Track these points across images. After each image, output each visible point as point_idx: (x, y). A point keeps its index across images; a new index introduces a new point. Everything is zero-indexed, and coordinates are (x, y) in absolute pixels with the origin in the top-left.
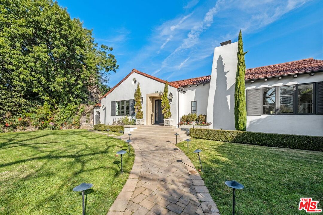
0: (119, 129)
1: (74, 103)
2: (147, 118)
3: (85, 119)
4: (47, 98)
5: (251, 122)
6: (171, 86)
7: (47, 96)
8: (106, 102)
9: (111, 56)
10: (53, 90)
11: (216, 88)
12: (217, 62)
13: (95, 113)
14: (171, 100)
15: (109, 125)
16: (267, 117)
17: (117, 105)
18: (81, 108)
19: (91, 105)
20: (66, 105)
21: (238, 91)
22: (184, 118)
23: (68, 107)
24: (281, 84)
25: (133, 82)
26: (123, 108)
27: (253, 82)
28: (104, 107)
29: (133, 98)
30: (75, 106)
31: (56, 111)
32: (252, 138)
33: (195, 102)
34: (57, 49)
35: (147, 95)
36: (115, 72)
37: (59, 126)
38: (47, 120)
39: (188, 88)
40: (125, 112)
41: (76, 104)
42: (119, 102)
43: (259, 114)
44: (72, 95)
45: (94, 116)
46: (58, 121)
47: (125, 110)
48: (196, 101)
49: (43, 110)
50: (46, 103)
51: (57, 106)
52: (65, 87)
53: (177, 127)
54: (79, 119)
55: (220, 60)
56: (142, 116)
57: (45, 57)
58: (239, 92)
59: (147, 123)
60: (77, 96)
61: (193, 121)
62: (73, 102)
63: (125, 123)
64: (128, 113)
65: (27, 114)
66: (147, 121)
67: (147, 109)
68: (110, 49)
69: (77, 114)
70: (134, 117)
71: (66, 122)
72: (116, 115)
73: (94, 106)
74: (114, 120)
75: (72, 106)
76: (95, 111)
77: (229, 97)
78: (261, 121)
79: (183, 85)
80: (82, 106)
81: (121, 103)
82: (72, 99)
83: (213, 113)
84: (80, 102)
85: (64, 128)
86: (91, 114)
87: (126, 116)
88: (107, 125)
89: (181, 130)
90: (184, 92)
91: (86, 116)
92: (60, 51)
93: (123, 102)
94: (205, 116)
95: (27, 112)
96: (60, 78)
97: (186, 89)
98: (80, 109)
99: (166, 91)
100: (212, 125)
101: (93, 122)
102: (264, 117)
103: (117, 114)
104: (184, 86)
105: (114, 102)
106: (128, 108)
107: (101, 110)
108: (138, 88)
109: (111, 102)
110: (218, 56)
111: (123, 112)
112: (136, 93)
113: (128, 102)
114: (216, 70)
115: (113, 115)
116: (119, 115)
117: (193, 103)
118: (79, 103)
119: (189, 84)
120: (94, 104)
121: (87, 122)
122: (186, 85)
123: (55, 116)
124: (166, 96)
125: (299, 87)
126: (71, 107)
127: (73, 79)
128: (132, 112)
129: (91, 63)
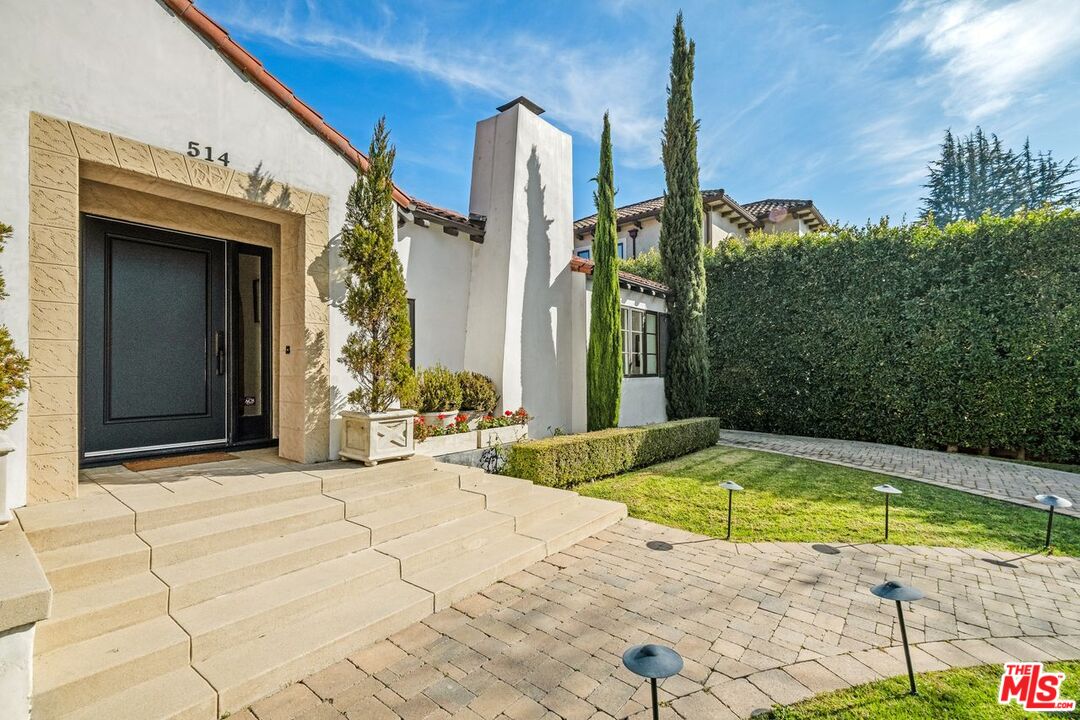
48: (413, 301)
77: (553, 311)
83: (520, 369)
110: (530, 148)
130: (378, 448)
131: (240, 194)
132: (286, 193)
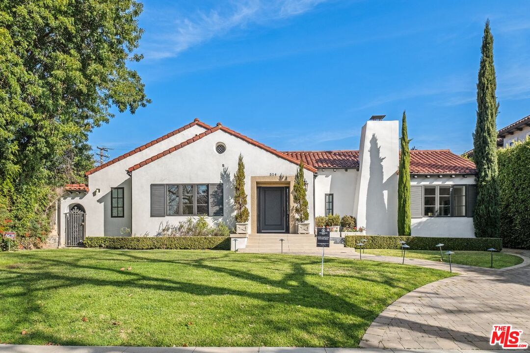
5: (414, 225)
11: (370, 179)
12: (370, 142)
13: (66, 210)
16: (428, 220)
21: (404, 188)
22: (322, 221)
24: (440, 183)
27: (416, 177)
28: (101, 195)
29: (218, 180)
32: (422, 244)
33: (331, 196)
35: (252, 177)
40: (196, 209)
43: (421, 216)
45: (63, 216)
47: (195, 203)
48: (332, 194)
55: (374, 140)
58: (406, 188)
59: (252, 231)
61: (336, 225)
64: (203, 211)
66: (253, 227)
67: (254, 205)
70: (220, 220)
72: (168, 215)
73: (67, 191)
74: (164, 224)
76: (67, 202)
77: (385, 193)
78: (422, 225)
81: (181, 190)
83: (365, 214)
86: (52, 210)
87: (197, 217)
93: (188, 187)
101: (58, 232)
102: (425, 219)
103: (171, 213)
105: (162, 185)
106: (204, 200)
107: (89, 202)
109: (152, 185)
110: (372, 135)
111: (188, 210)
114: (369, 153)
115: (158, 213)
116: (177, 214)
117: (327, 197)
119: (322, 166)
120: (63, 185)
122: (316, 166)
128: (217, 208)
130: (300, 230)
131: (278, 180)
132: (286, 178)
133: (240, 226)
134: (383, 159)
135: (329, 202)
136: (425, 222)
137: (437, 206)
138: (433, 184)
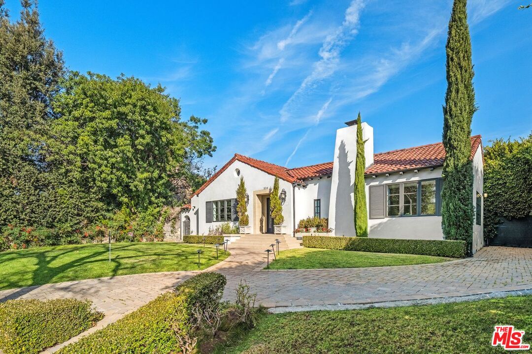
0: (217, 239)
1: (155, 205)
2: (255, 224)
3: (170, 228)
4: (126, 200)
5: (371, 227)
6: (284, 180)
7: (126, 197)
8: (199, 202)
9: (204, 134)
10: (134, 189)
12: (339, 149)
13: (183, 219)
14: (284, 199)
15: (204, 235)
16: (388, 220)
17: (214, 206)
18: (165, 212)
19: (178, 206)
20: (146, 209)
22: (302, 223)
23: (149, 212)
24: (404, 180)
25: (235, 174)
26: (222, 211)
27: (374, 177)
28: (195, 210)
29: (235, 196)
30: (158, 209)
31: (134, 216)
33: (319, 202)
34: (141, 140)
35: (254, 192)
36: (211, 156)
37: (138, 238)
38: (125, 229)
39: (309, 182)
40: (226, 217)
41: (158, 206)
42: (216, 203)
43: (383, 217)
44: (153, 194)
45: (182, 223)
46: (137, 230)
47: (226, 213)
48: (320, 200)
49: (120, 216)
50: (124, 206)
51: (136, 210)
52: (146, 184)
53: (292, 235)
54: (162, 228)
55: (342, 147)
56: (248, 221)
57: (129, 151)
58: (357, 190)
59: (254, 231)
60: (160, 195)
61: (313, 227)
62: (154, 203)
63: (225, 231)
64: (229, 218)
65: (104, 222)
66: (255, 229)
67: (255, 212)
68: (203, 121)
69: (158, 220)
70: (237, 224)
71: (147, 231)
72: (213, 222)
73: (182, 209)
74: (211, 227)
75: (154, 210)
76: (183, 215)
77: (352, 195)
79: (303, 177)
80: (165, 208)
81: (219, 204)
82: (153, 199)
83: (335, 216)
84: (164, 203)
85: (144, 240)
86: (177, 220)
87: (226, 222)
88: (200, 234)
89: (297, 239)
90: (304, 187)
91: (171, 223)
92: (145, 142)
93: (222, 202)
94: (327, 220)
95: (104, 218)
96: (142, 173)
97: (307, 182)
98: (162, 213)
99: (276, 188)
100: (334, 231)
101: (180, 232)
103: (215, 220)
104: (304, 179)
105: (211, 202)
106: (229, 210)
107: (191, 215)
108: (241, 183)
109: (207, 202)
110: (340, 142)
111: (222, 217)
112: (238, 190)
113: (229, 201)
114: (338, 159)
115: (209, 220)
116: (217, 220)
117: (316, 202)
118: (162, 204)
119: (310, 176)
120: (181, 206)
121: (172, 231)
122: (306, 176)
123: (133, 223)
124: (277, 195)
125: (423, 183)
126: (152, 211)
127: (156, 173)
128: (235, 216)
129: (179, 150)
130: (276, 232)
131: (268, 192)
133: (242, 228)
134: (351, 163)
135: (317, 207)
136: (386, 223)
137: (402, 204)
138: (396, 182)
